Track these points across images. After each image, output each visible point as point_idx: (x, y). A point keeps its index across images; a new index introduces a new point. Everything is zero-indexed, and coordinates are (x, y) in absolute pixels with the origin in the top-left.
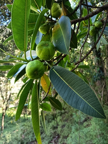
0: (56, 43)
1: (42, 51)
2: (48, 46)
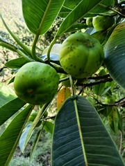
0: (111, 51)
1: (72, 54)
2: (91, 47)
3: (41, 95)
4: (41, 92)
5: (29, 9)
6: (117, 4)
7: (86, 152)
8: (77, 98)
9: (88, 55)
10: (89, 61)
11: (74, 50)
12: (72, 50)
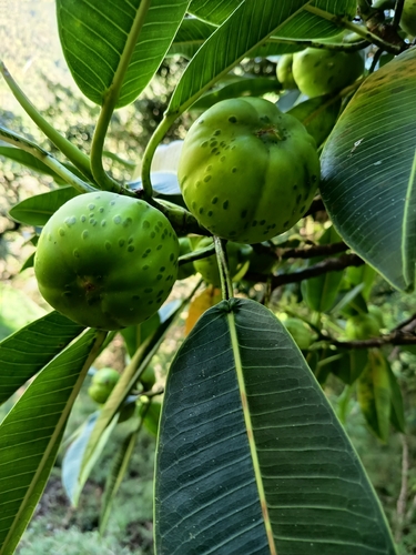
0: (344, 157)
1: (215, 163)
2: (274, 141)
3: (122, 296)
4: (121, 286)
5: (78, 24)
6: (367, 11)
7: (264, 470)
8: (236, 308)
9: (267, 165)
10: (270, 185)
11: (223, 152)
12: (215, 151)
